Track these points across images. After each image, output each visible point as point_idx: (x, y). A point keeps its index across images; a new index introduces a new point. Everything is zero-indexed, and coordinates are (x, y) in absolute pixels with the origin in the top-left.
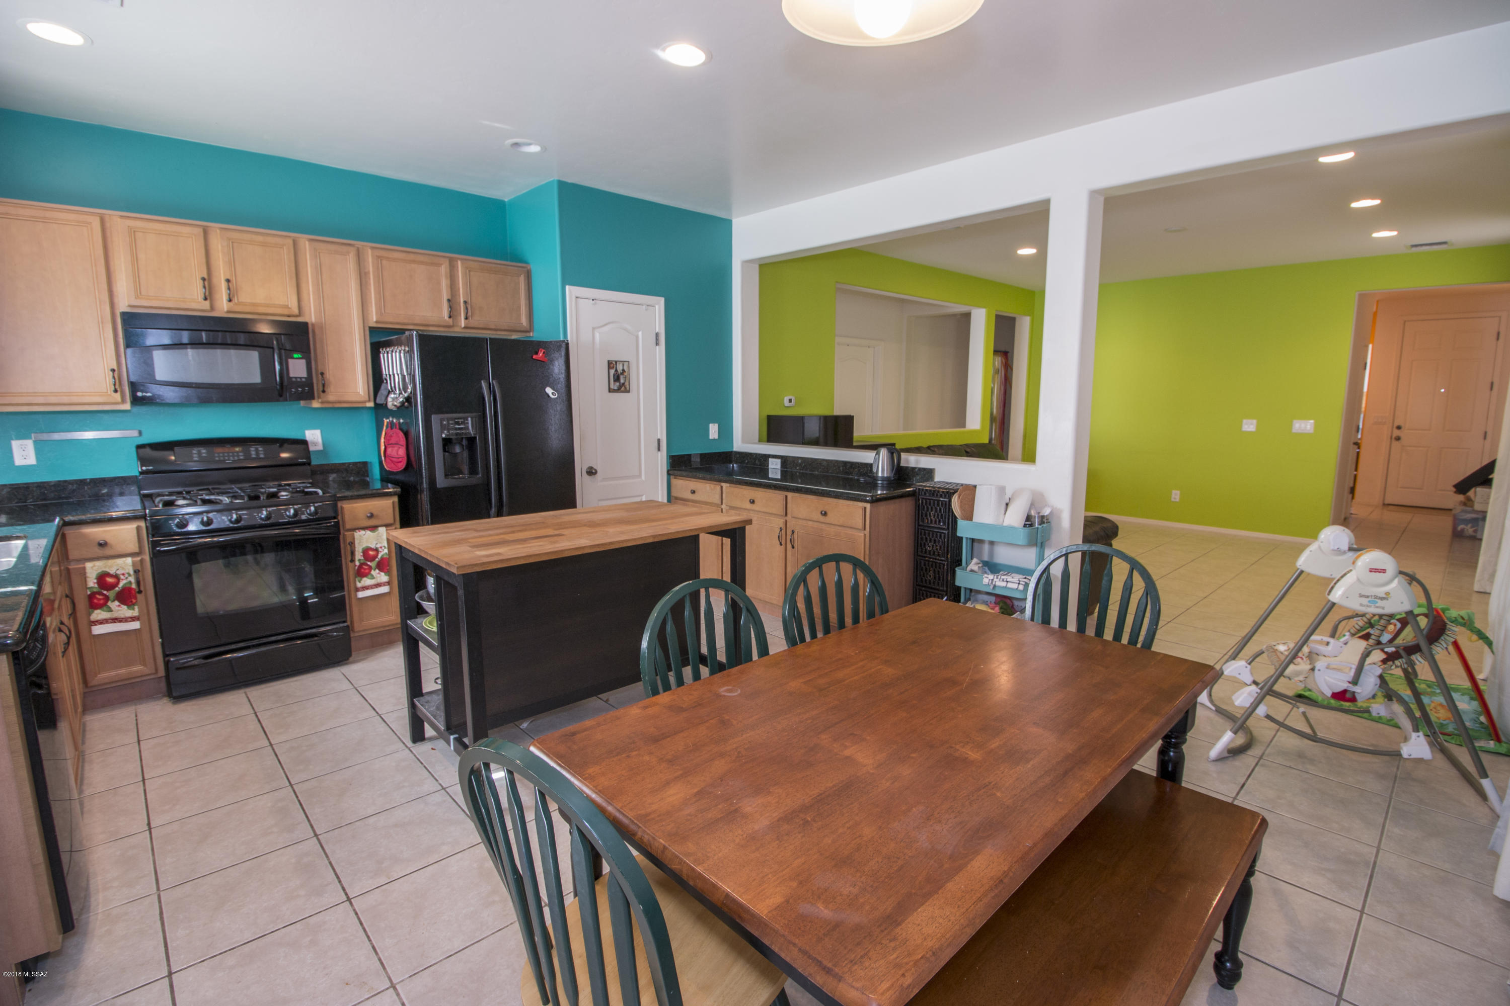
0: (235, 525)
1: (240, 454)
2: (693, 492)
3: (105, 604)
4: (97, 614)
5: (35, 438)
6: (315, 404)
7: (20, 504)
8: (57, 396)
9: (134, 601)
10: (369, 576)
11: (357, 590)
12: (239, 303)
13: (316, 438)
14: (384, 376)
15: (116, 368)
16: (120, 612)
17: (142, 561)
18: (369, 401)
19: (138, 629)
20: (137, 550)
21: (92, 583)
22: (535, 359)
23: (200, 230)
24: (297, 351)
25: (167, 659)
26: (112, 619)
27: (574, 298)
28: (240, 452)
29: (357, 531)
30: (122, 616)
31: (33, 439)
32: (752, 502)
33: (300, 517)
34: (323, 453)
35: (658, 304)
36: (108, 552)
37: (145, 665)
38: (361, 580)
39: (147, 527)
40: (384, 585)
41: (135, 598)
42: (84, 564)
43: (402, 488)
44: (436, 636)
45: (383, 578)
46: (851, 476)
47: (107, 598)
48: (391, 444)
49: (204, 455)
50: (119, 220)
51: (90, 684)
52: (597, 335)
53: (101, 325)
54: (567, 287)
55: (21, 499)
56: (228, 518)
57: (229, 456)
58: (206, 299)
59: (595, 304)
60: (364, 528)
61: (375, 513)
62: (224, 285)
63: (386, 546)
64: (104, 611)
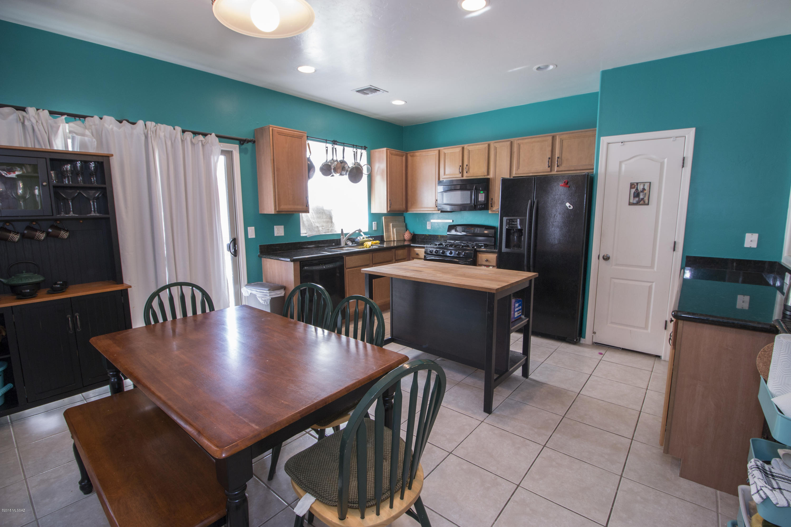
6: (490, 212)
12: (469, 173)
23: (461, 148)
24: (482, 190)
27: (606, 144)
28: (473, 230)
33: (460, 256)
35: (689, 133)
50: (443, 150)
52: (623, 166)
53: (435, 186)
54: (602, 138)
57: (469, 231)
58: (460, 173)
59: (624, 144)
60: (484, 265)
61: (489, 260)
62: (465, 167)
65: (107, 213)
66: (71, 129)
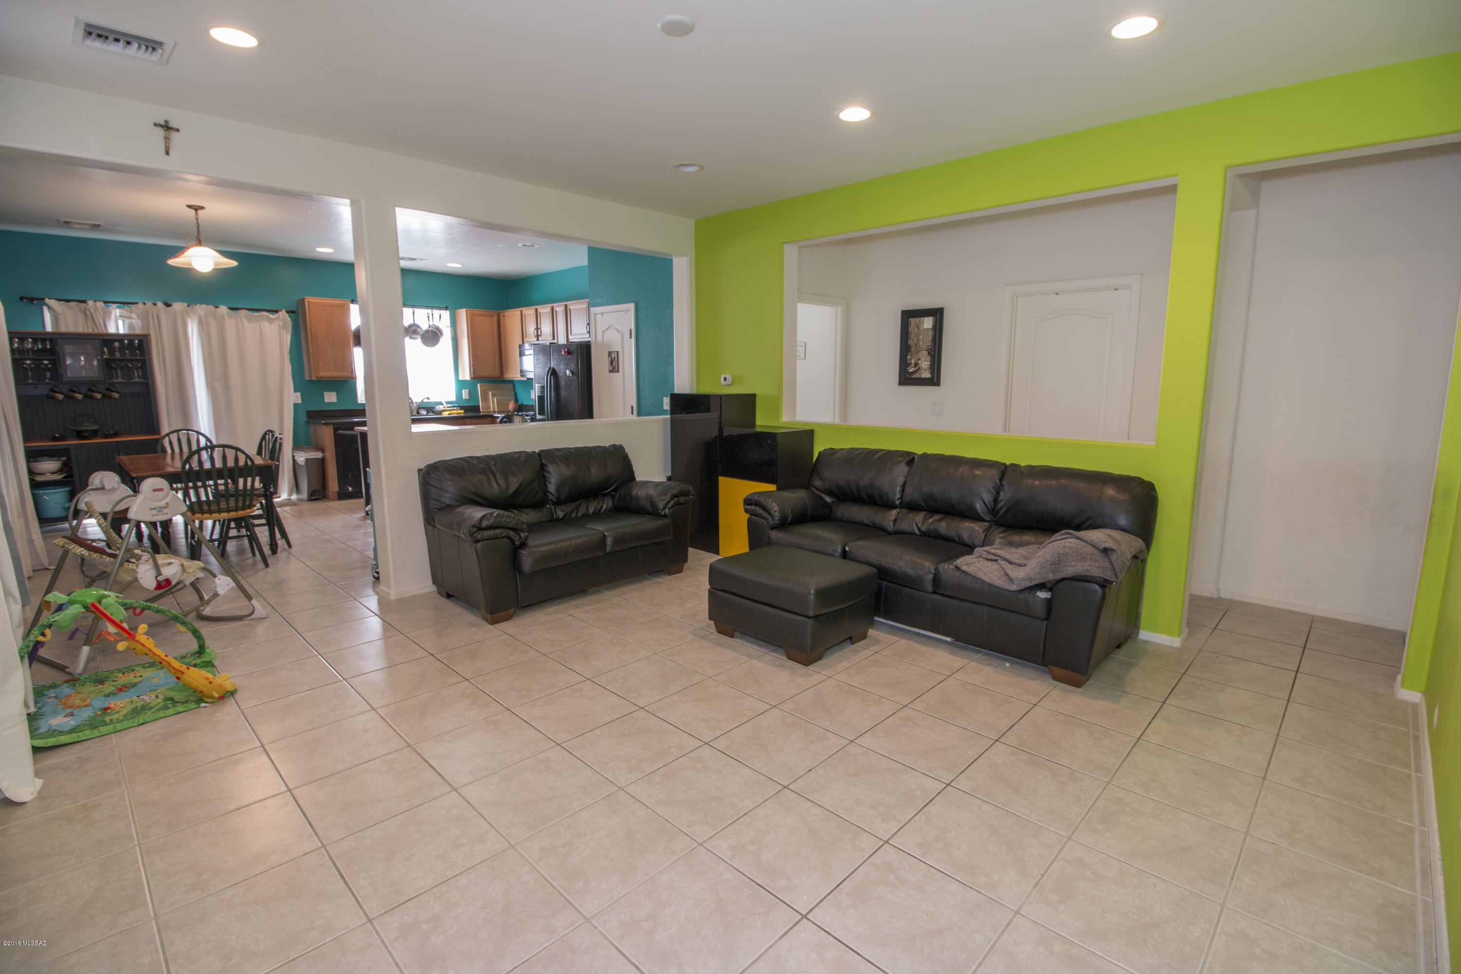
65: (147, 379)
66: (122, 314)
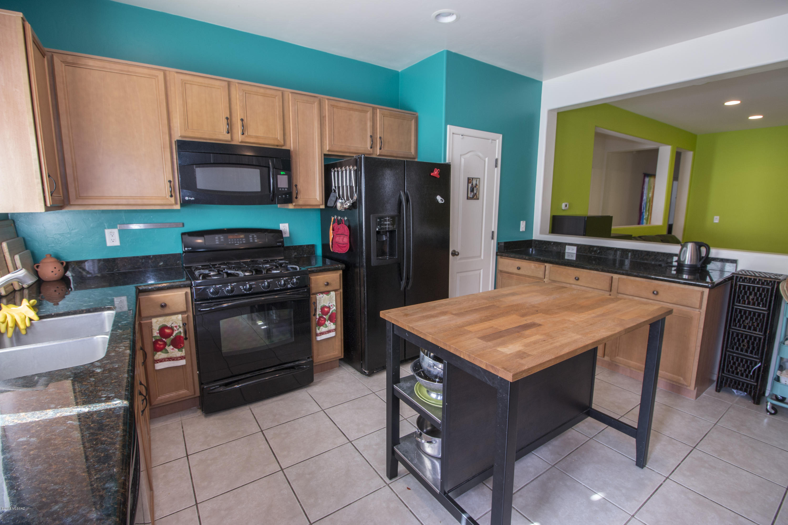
0: (248, 292)
1: (244, 240)
2: (519, 268)
3: (164, 348)
4: (159, 355)
5: (119, 228)
6: (291, 206)
7: (109, 272)
8: (133, 199)
9: (182, 345)
10: (324, 325)
11: (317, 335)
12: (249, 136)
13: (286, 229)
14: (333, 187)
15: (172, 180)
16: (173, 353)
17: (188, 317)
18: (322, 204)
19: (185, 365)
20: (185, 310)
21: (156, 333)
22: (432, 176)
23: (226, 83)
24: (283, 170)
25: (202, 386)
26: (168, 358)
27: (452, 134)
28: (244, 238)
29: (318, 294)
30: (175, 356)
31: (118, 228)
32: (577, 279)
33: (287, 286)
34: (290, 238)
35: (499, 138)
36: (167, 311)
37: (188, 389)
38: (320, 328)
39: (192, 294)
40: (333, 331)
41: (183, 343)
42: (151, 319)
43: (345, 265)
44: (440, 414)
45: (332, 326)
46: (646, 262)
47: (165, 344)
48: (339, 234)
49: (222, 240)
50: (176, 74)
51: (153, 404)
52: (463, 160)
53: (163, 149)
54: (448, 126)
55: (110, 269)
56: (243, 287)
57: (237, 241)
58: (228, 133)
59: (463, 138)
60: (322, 293)
61: (329, 282)
62: (239, 123)
63: (335, 304)
64: (163, 353)
